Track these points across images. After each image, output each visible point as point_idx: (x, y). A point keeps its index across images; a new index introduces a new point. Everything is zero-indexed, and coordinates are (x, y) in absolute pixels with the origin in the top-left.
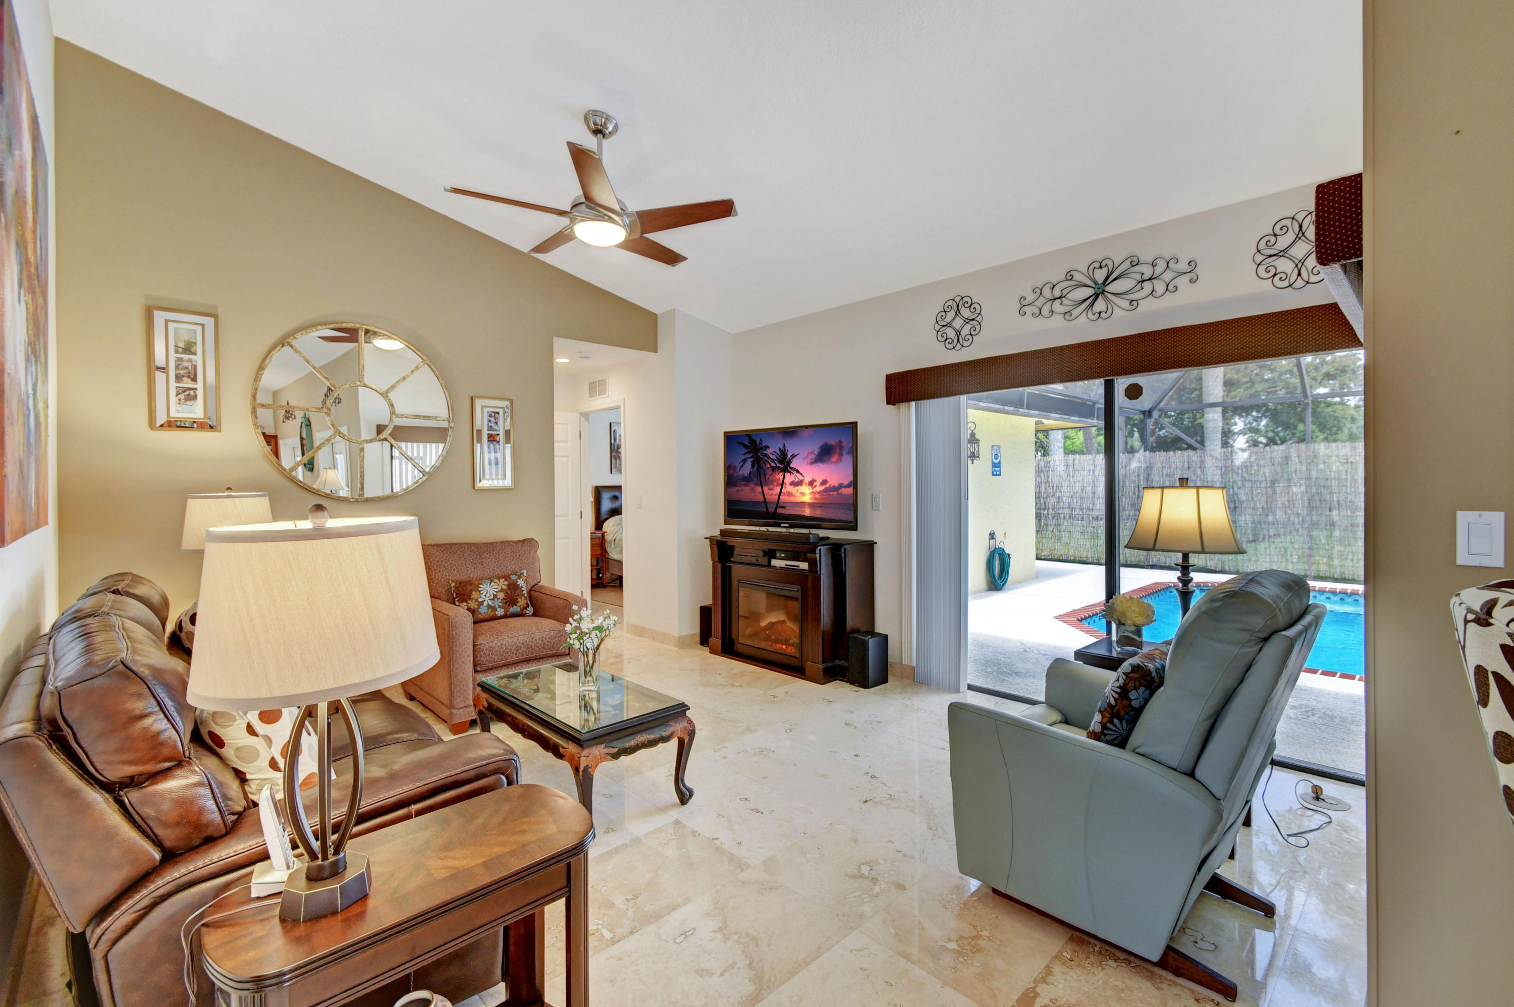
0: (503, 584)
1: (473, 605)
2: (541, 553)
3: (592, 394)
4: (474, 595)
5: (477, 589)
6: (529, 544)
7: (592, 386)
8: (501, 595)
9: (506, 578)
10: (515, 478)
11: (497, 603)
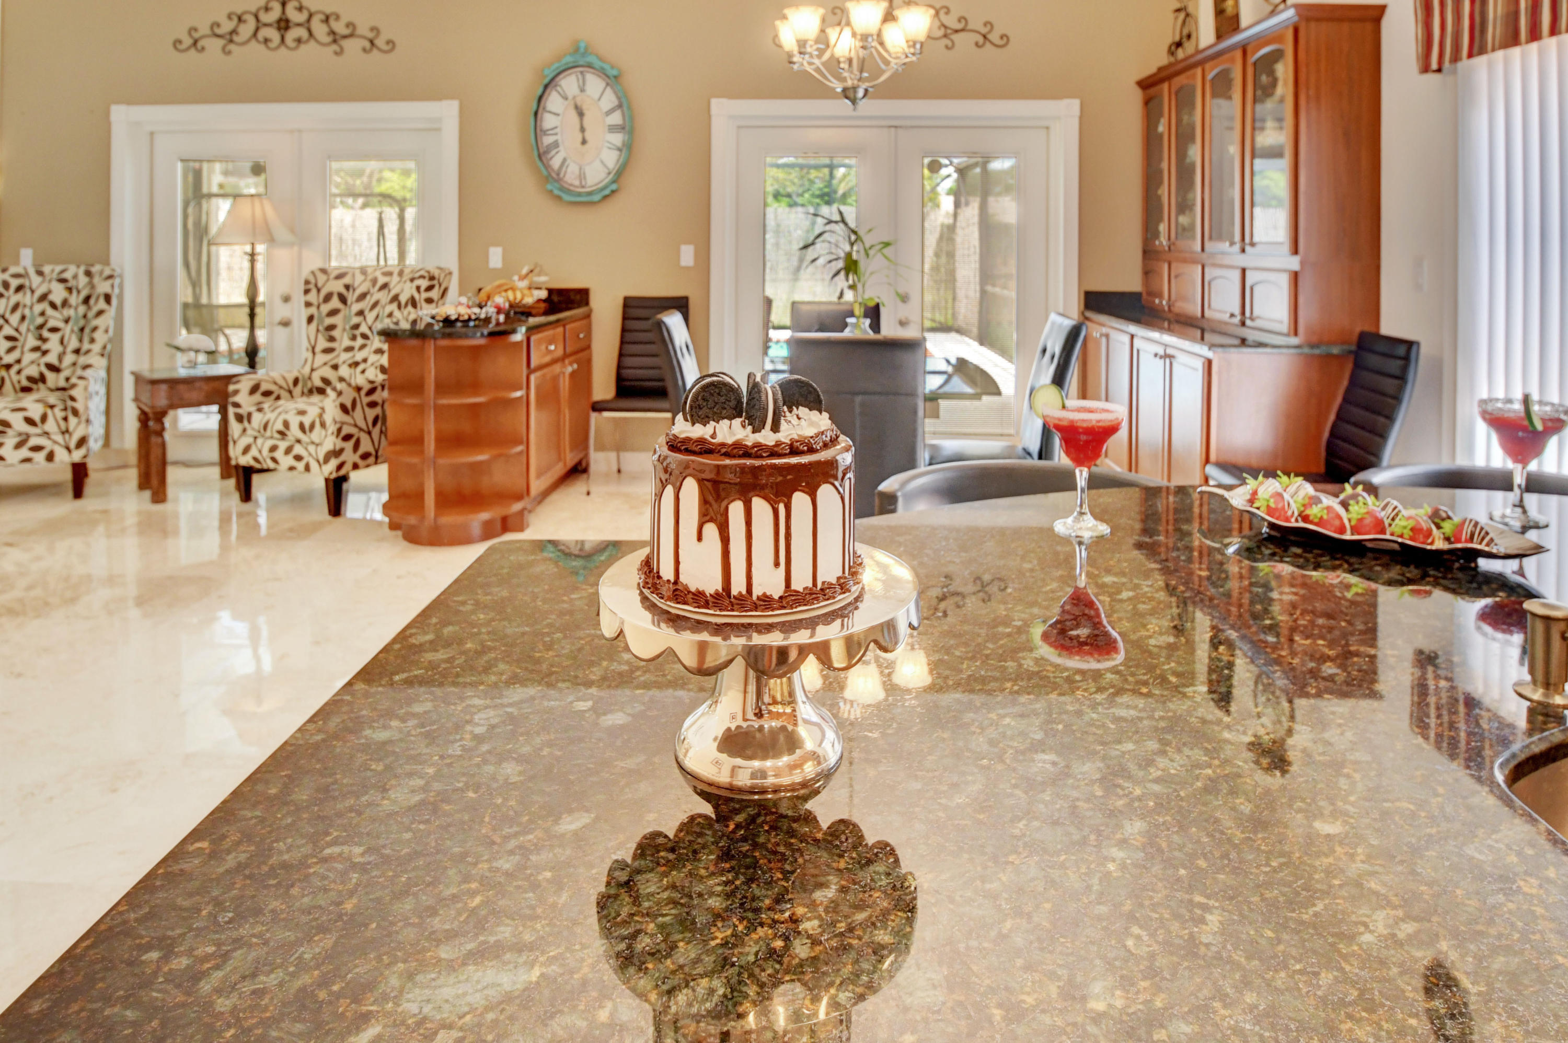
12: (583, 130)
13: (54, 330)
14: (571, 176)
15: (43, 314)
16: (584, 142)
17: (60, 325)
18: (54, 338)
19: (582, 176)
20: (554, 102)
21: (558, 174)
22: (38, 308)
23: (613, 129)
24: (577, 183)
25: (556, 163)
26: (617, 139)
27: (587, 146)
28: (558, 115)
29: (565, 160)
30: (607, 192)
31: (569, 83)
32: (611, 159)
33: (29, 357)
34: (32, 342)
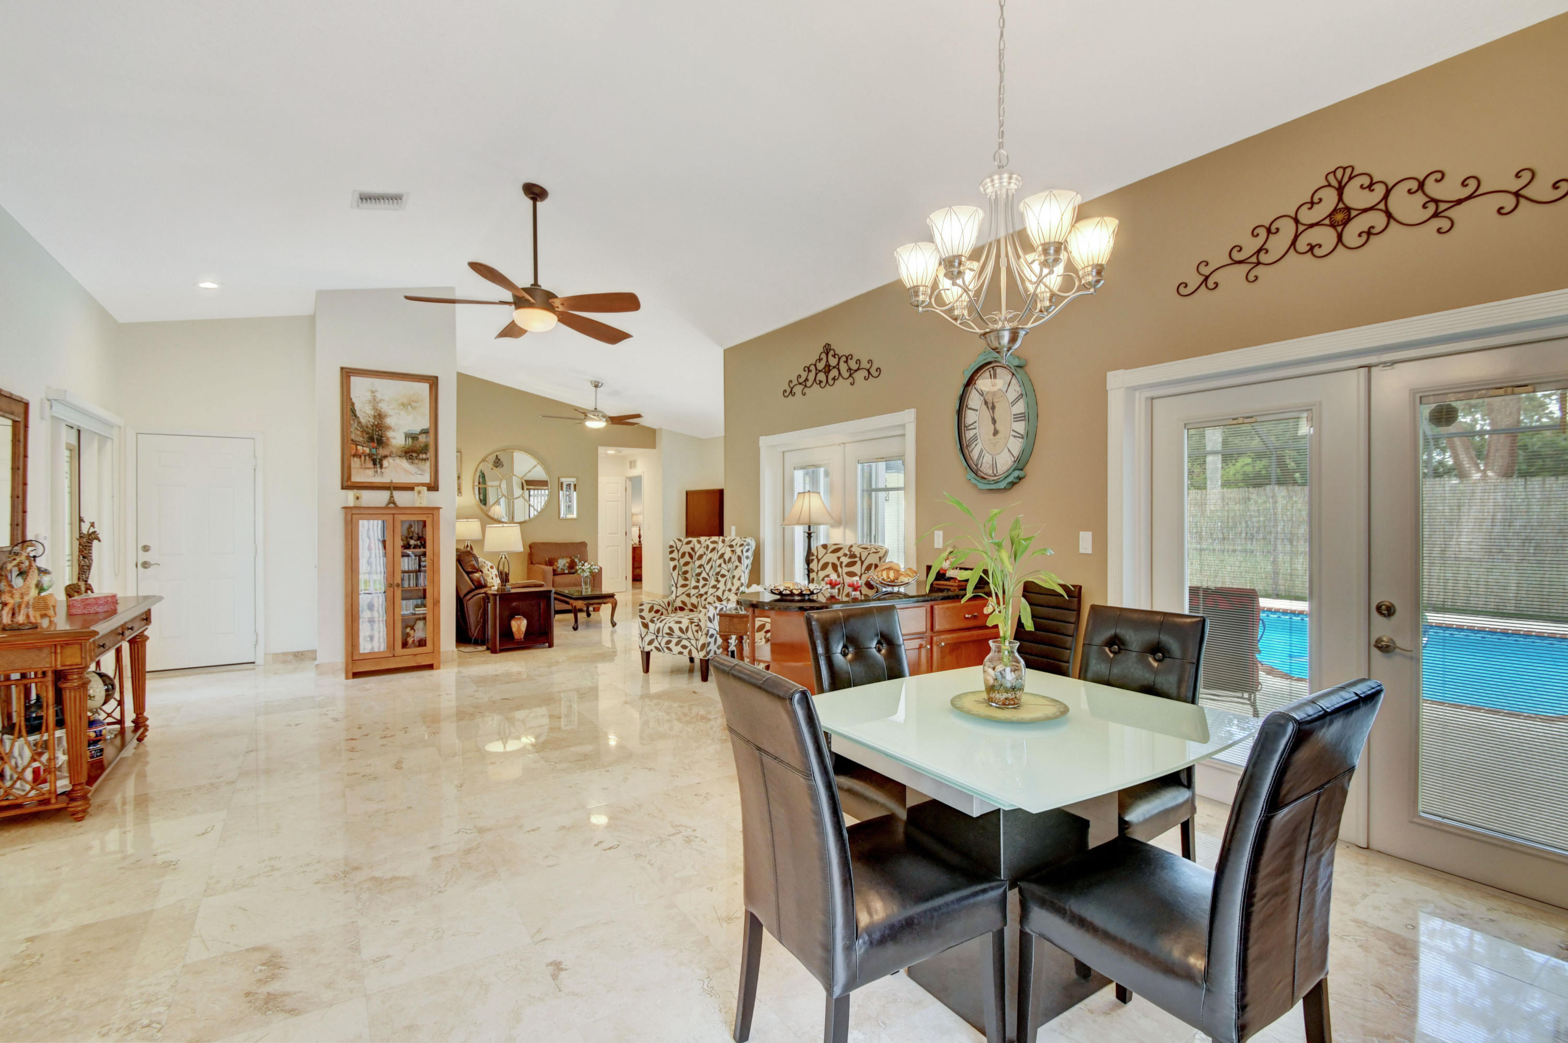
0: (568, 560)
1: (555, 567)
2: (589, 548)
3: (631, 467)
4: (556, 563)
5: (557, 561)
6: (583, 545)
7: (631, 462)
8: (567, 565)
9: (570, 558)
10: (578, 515)
11: (565, 568)
12: (994, 421)
13: (723, 576)
14: (986, 468)
15: (720, 566)
16: (996, 433)
17: (726, 573)
18: (722, 580)
19: (994, 465)
20: (974, 400)
21: (976, 465)
22: (719, 562)
23: (1018, 417)
24: (990, 472)
25: (975, 454)
26: (1020, 427)
27: (998, 436)
28: (977, 410)
29: (981, 451)
30: (1010, 479)
31: (984, 383)
32: (1016, 446)
33: (711, 591)
34: (713, 582)
